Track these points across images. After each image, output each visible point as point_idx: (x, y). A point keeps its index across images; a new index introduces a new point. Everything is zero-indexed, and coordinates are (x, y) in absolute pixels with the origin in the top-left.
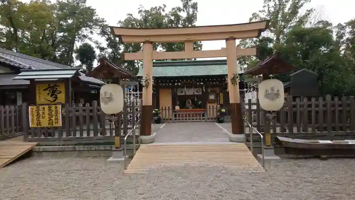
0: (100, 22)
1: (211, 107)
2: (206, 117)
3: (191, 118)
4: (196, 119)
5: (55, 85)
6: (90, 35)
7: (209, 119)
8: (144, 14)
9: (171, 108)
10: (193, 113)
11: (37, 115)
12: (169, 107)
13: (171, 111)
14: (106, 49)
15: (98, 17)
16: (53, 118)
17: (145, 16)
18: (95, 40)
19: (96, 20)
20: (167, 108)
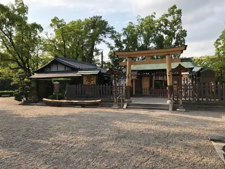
0: (111, 29)
6: (104, 39)
8: (141, 21)
10: (162, 92)
12: (147, 88)
13: (148, 90)
14: (114, 48)
15: (109, 26)
19: (108, 28)
20: (146, 88)
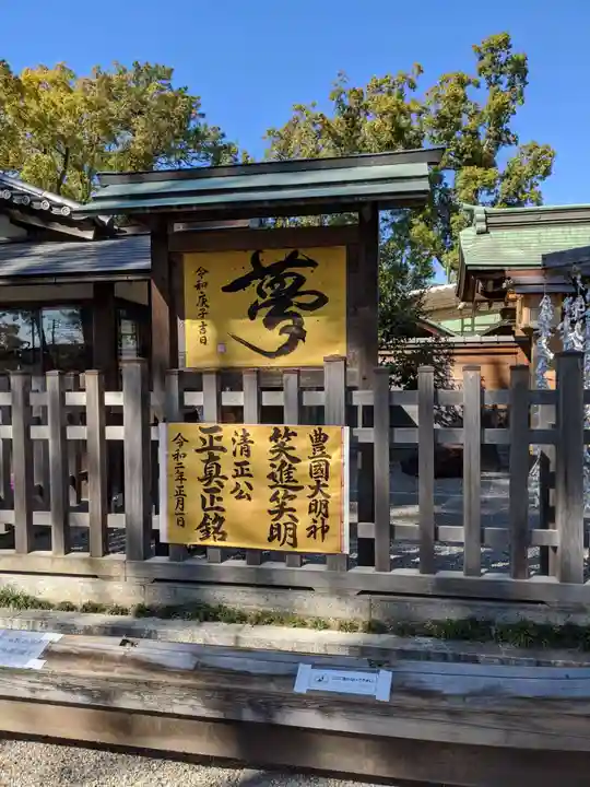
5: (292, 260)
11: (208, 478)
16: (301, 503)
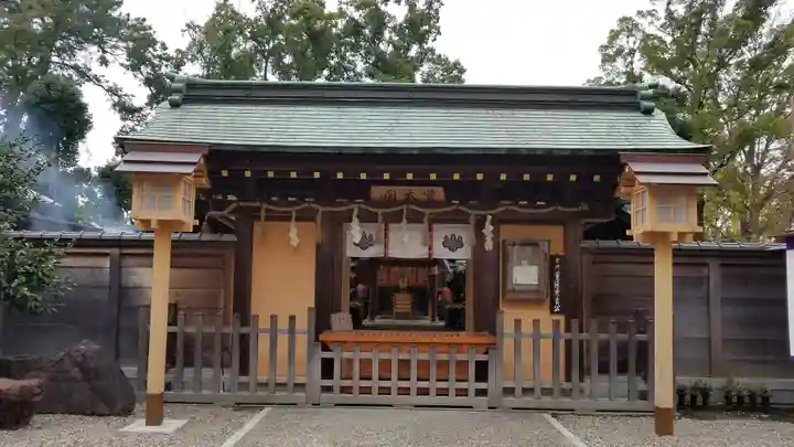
0: (132, 27)
1: (527, 328)
2: (494, 383)
3: (414, 384)
4: (443, 392)
7: (509, 391)
9: (303, 323)
10: (425, 356)
12: (293, 319)
13: (302, 342)
14: (142, 110)
17: (273, 10)
18: (111, 84)
19: (119, 21)
